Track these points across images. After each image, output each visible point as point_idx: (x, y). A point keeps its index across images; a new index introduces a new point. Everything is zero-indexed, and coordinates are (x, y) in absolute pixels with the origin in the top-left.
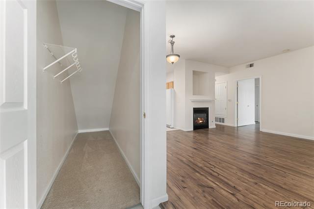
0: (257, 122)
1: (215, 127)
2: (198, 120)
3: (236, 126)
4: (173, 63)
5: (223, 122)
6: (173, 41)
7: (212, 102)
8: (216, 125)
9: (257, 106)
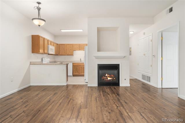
4: (39, 26)
5: (149, 81)
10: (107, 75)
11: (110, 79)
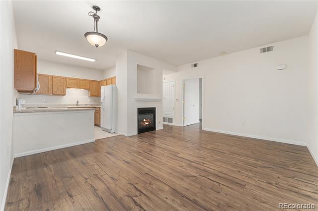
0: (201, 120)
1: (162, 128)
2: (143, 122)
3: (183, 126)
4: (97, 46)
5: (172, 122)
6: (98, 14)
7: (159, 101)
8: (164, 125)
9: (201, 105)
10: (144, 120)
11: (147, 123)
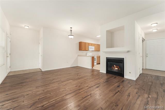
4: (71, 38)
6: (71, 30)
10: (115, 66)
11: (117, 69)
